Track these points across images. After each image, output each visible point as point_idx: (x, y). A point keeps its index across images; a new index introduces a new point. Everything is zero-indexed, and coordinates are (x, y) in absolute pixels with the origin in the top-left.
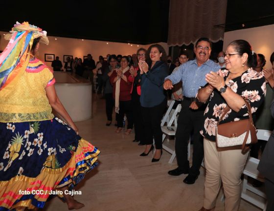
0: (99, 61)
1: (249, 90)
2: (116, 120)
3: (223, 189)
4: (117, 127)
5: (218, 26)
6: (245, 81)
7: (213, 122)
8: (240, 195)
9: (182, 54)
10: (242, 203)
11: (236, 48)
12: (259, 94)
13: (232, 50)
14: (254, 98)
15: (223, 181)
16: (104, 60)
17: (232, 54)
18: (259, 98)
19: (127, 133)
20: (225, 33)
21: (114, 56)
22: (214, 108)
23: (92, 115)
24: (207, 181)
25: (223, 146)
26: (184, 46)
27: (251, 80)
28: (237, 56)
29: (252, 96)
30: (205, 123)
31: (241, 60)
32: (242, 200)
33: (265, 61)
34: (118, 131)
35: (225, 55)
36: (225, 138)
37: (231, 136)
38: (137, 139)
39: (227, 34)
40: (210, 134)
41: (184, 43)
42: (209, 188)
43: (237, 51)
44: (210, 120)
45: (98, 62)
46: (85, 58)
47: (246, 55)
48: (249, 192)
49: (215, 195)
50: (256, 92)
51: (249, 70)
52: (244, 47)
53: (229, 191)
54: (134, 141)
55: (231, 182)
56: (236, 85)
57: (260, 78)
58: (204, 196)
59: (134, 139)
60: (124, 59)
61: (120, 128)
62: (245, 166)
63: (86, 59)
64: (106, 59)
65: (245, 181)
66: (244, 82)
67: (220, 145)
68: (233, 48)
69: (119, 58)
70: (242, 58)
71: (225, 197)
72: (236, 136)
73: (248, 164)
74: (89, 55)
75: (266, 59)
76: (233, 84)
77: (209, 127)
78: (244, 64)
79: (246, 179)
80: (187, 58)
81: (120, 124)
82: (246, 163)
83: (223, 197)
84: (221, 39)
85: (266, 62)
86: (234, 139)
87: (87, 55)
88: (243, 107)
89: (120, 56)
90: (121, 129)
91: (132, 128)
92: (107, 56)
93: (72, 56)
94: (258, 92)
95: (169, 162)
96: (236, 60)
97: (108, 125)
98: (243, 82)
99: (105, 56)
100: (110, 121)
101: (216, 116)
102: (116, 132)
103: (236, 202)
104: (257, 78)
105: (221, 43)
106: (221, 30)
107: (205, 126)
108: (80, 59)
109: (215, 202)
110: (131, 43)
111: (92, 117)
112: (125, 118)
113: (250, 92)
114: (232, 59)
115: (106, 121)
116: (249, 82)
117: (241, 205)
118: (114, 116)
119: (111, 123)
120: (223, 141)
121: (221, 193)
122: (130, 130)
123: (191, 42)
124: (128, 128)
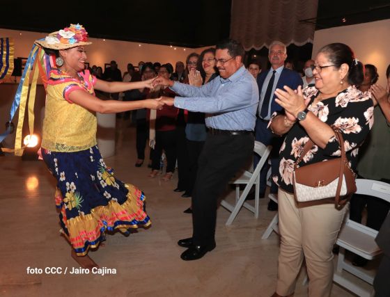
0: (127, 71)
1: (343, 117)
2: (151, 158)
3: (306, 267)
4: (151, 169)
5: (306, 21)
6: (340, 104)
7: (291, 164)
8: (332, 276)
9: (252, 63)
10: (335, 290)
11: (331, 57)
12: (358, 124)
13: (324, 59)
14: (350, 129)
15: (306, 256)
16: (134, 70)
17: (324, 65)
18: (358, 129)
19: (166, 179)
20: (316, 32)
21: (149, 64)
22: (293, 144)
23: (116, 150)
24: (282, 253)
25: (305, 200)
26: (253, 51)
27: (349, 103)
28: (331, 69)
29: (347, 125)
30: (281, 167)
31: (339, 75)
32: (334, 285)
33: (378, 76)
34: (152, 176)
35: (313, 67)
36: (307, 187)
37: (316, 185)
38: (179, 189)
39: (318, 33)
40: (287, 183)
41: (253, 47)
42: (285, 264)
43: (332, 61)
44: (287, 161)
45: (126, 73)
46: (107, 66)
47: (345, 67)
48: (346, 273)
49: (294, 275)
50: (355, 121)
51: (349, 88)
52: (343, 55)
53: (314, 271)
54: (175, 191)
55: (319, 256)
56: (326, 109)
57: (363, 100)
58: (278, 277)
59: (176, 188)
60: (162, 69)
61: (156, 170)
62: (339, 233)
63: (109, 68)
64: (138, 69)
65: (341, 256)
66: (340, 106)
67: (300, 199)
68: (326, 57)
69: (156, 68)
70: (340, 71)
71: (308, 280)
72: (322, 184)
73: (344, 231)
74: (113, 62)
75: (379, 72)
76: (323, 108)
77: (286, 172)
78: (342, 80)
79: (342, 253)
80: (260, 69)
81: (155, 165)
82: (341, 228)
83: (305, 280)
84: (309, 40)
85: (379, 78)
86: (320, 189)
87: (109, 63)
88: (331, 141)
89: (157, 64)
90: (157, 173)
91: (173, 172)
92: (139, 64)
93: (88, 64)
94: (357, 121)
95: (227, 224)
96: (331, 75)
97: (138, 165)
98: (337, 105)
99: (135, 64)
100: (141, 160)
101: (296, 156)
102: (150, 176)
103: (325, 286)
104: (359, 100)
105: (309, 47)
106: (309, 27)
107: (281, 171)
108: (100, 68)
109: (293, 285)
110: (174, 45)
111: (116, 153)
112: (163, 157)
113: (346, 120)
114: (325, 73)
115: (135, 159)
116: (345, 106)
117: (334, 292)
118: (147, 153)
119: (142, 163)
120: (304, 192)
121: (303, 272)
122: (170, 173)
123: (265, 45)
124: (167, 171)
